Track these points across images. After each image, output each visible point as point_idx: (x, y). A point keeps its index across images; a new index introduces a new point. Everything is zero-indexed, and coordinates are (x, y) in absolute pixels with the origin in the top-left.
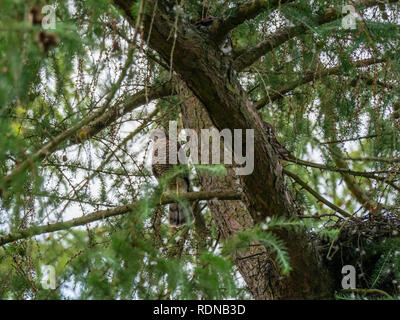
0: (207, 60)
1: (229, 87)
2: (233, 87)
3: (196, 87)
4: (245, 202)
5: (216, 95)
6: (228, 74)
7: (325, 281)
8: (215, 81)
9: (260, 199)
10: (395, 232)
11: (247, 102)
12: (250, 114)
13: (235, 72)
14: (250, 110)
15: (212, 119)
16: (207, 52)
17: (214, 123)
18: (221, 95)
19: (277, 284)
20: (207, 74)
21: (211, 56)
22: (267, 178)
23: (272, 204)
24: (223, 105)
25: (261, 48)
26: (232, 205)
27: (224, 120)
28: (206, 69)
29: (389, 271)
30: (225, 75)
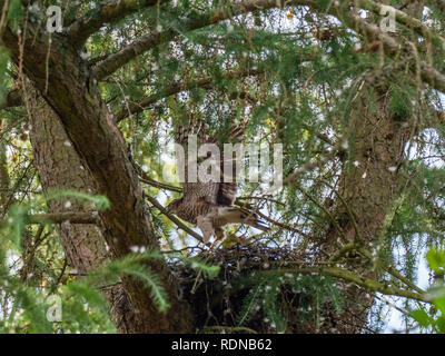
0: (64, 67)
1: (88, 97)
2: (92, 97)
3: (51, 96)
4: (100, 226)
5: (73, 106)
6: (87, 83)
7: (185, 316)
8: (73, 90)
9: (117, 224)
10: (266, 265)
11: (107, 115)
12: (110, 128)
13: (95, 81)
14: (110, 123)
15: (67, 132)
16: (64, 58)
17: (69, 137)
18: (78, 106)
19: (132, 319)
20: (64, 82)
21: (69, 62)
22: (126, 200)
23: (130, 230)
24: (81, 118)
25: (124, 54)
26: (84, 229)
27: (81, 134)
28: (62, 77)
29: (258, 308)
30: (84, 84)
